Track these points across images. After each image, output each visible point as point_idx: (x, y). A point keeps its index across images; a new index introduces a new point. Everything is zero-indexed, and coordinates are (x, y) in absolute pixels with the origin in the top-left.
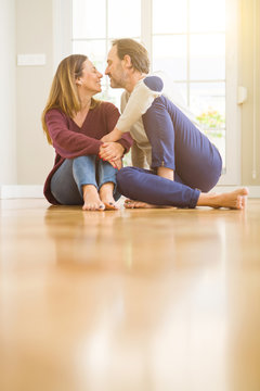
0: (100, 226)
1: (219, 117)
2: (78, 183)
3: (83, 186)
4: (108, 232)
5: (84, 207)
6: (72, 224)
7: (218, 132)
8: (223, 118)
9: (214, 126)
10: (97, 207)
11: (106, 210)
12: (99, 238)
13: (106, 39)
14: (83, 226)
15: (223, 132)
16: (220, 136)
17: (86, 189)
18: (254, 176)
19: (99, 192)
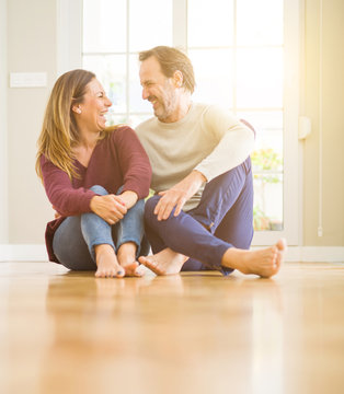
0: (118, 297)
1: (275, 156)
2: (88, 242)
3: (95, 247)
4: (129, 305)
5: (98, 273)
6: (80, 295)
7: (273, 176)
8: (280, 158)
9: (269, 168)
10: (115, 273)
11: (126, 276)
12: (117, 313)
13: (128, 53)
14: (94, 298)
15: (280, 177)
16: (276, 181)
17: (99, 251)
18: (320, 234)
19: (117, 253)
